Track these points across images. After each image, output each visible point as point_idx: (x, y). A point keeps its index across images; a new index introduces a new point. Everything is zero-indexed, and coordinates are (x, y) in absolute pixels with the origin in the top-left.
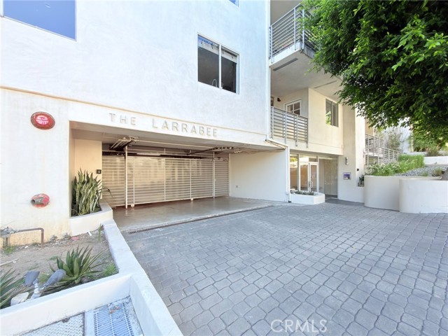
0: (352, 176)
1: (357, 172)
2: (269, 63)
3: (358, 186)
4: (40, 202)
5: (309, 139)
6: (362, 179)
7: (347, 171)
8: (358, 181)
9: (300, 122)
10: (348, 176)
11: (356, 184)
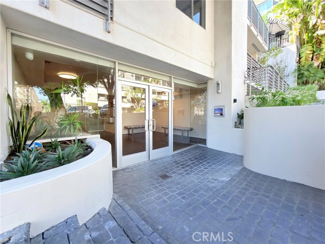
0: (225, 112)
1: (234, 105)
3: (236, 127)
6: (241, 117)
7: (219, 104)
8: (236, 119)
10: (220, 112)
11: (232, 124)
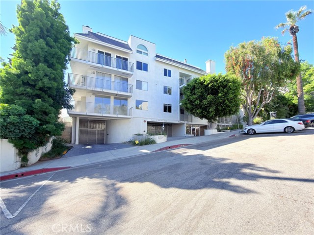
2: (179, 104)
5: (193, 121)
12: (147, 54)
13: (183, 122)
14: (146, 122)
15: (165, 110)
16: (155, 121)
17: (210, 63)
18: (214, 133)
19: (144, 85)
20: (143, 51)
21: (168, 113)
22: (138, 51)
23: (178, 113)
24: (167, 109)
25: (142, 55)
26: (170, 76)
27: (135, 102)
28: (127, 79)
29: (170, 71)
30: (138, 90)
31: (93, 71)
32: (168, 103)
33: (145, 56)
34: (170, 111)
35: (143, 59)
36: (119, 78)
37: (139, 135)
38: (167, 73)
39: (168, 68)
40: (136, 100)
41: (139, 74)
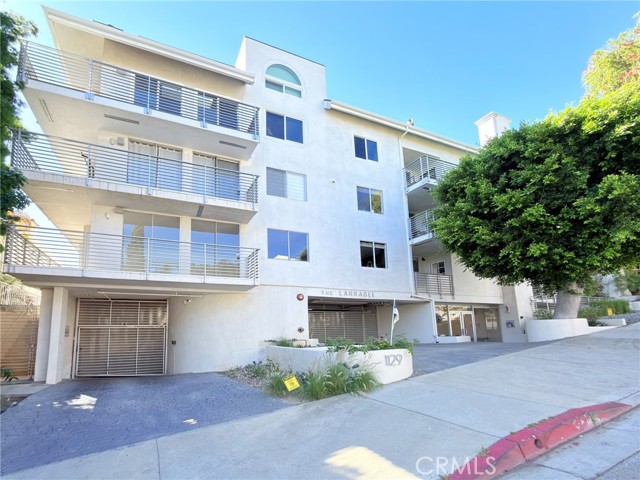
0: (516, 324)
1: (521, 320)
2: (410, 243)
4: (300, 330)
5: (456, 292)
7: (510, 319)
9: (444, 279)
10: (511, 324)
12: (299, 93)
13: (425, 297)
14: (305, 302)
15: (366, 260)
16: (336, 295)
17: (495, 122)
18: (578, 334)
19: (293, 184)
20: (286, 83)
21: (375, 269)
22: (269, 83)
23: (407, 270)
24: (373, 257)
25: (285, 95)
26: (374, 156)
27: (265, 235)
28: (237, 165)
29: (373, 145)
30: (274, 199)
31: (115, 136)
32: (374, 238)
33: (294, 98)
34: (381, 264)
35: (285, 105)
36: (210, 163)
37: (284, 343)
38: (364, 149)
39: (367, 134)
40: (269, 230)
41: (276, 151)
